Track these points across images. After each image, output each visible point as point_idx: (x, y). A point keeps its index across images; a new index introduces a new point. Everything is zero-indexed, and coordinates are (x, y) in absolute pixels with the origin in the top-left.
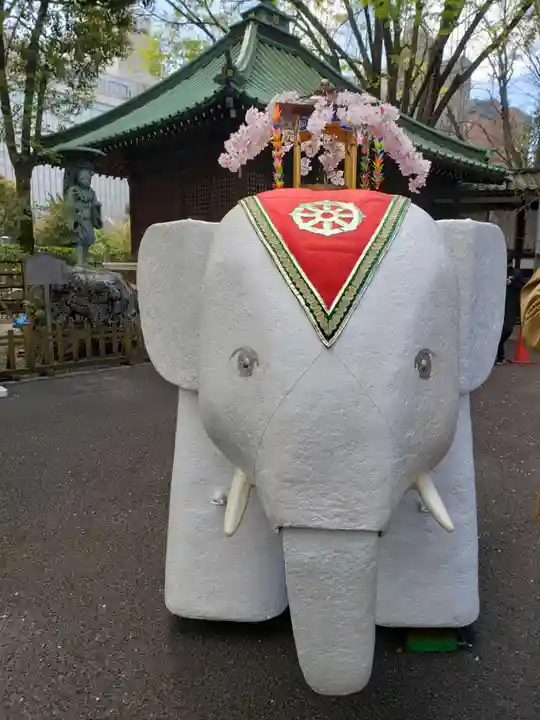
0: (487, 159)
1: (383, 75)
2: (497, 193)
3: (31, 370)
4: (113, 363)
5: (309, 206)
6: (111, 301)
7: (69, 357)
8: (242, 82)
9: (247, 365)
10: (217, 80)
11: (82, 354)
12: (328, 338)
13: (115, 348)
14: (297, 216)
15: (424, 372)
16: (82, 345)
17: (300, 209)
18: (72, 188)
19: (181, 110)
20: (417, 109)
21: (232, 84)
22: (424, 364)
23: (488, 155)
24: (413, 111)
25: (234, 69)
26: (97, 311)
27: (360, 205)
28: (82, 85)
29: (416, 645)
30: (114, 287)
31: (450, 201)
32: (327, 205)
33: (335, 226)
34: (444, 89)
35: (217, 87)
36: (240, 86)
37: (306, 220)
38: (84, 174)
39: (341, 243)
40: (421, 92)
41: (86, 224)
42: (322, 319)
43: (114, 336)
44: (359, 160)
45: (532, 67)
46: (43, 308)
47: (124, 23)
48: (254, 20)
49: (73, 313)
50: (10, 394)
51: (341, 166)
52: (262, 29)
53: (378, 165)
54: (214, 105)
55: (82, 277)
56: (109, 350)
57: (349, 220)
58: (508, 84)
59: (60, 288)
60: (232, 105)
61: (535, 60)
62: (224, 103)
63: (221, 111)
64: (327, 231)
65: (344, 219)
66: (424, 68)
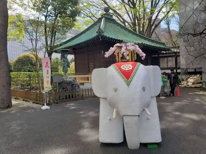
0: (165, 45)
1: (137, 25)
2: (169, 53)
3: (54, 102)
4: (73, 100)
5: (123, 66)
6: (73, 85)
7: (63, 99)
8: (103, 32)
9: (116, 90)
10: (97, 32)
11: (66, 98)
12: (128, 85)
13: (74, 97)
14: (122, 67)
15: (144, 90)
16: (66, 96)
17: (122, 66)
18: (63, 59)
19: (88, 39)
20: (146, 33)
21: (101, 33)
22: (144, 89)
23: (165, 44)
24: (145, 34)
25: (101, 30)
26: (69, 87)
27: (132, 65)
28: (64, 34)
29: (149, 147)
30: (73, 82)
31: (157, 56)
32: (126, 65)
33: (128, 69)
34: (153, 27)
35: (97, 34)
36: (102, 33)
37: (123, 68)
38: (66, 55)
39: (129, 71)
40: (147, 30)
41: (66, 67)
42: (127, 83)
43: (74, 94)
44: (132, 54)
45: (176, 20)
46: (56, 87)
47: (75, 20)
48: (104, 17)
49: (63, 88)
50: (50, 108)
51: (128, 55)
52: (106, 18)
53: (135, 56)
54: (96, 38)
55: (66, 79)
56: (72, 97)
57: (130, 68)
58: (170, 25)
59: (60, 82)
60: (101, 38)
61: (176, 19)
62: (98, 37)
63: (98, 39)
64: (127, 69)
65: (130, 67)
66: (147, 23)
